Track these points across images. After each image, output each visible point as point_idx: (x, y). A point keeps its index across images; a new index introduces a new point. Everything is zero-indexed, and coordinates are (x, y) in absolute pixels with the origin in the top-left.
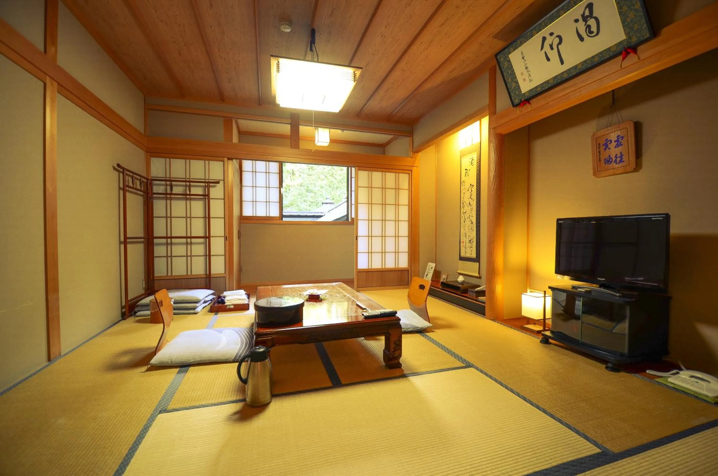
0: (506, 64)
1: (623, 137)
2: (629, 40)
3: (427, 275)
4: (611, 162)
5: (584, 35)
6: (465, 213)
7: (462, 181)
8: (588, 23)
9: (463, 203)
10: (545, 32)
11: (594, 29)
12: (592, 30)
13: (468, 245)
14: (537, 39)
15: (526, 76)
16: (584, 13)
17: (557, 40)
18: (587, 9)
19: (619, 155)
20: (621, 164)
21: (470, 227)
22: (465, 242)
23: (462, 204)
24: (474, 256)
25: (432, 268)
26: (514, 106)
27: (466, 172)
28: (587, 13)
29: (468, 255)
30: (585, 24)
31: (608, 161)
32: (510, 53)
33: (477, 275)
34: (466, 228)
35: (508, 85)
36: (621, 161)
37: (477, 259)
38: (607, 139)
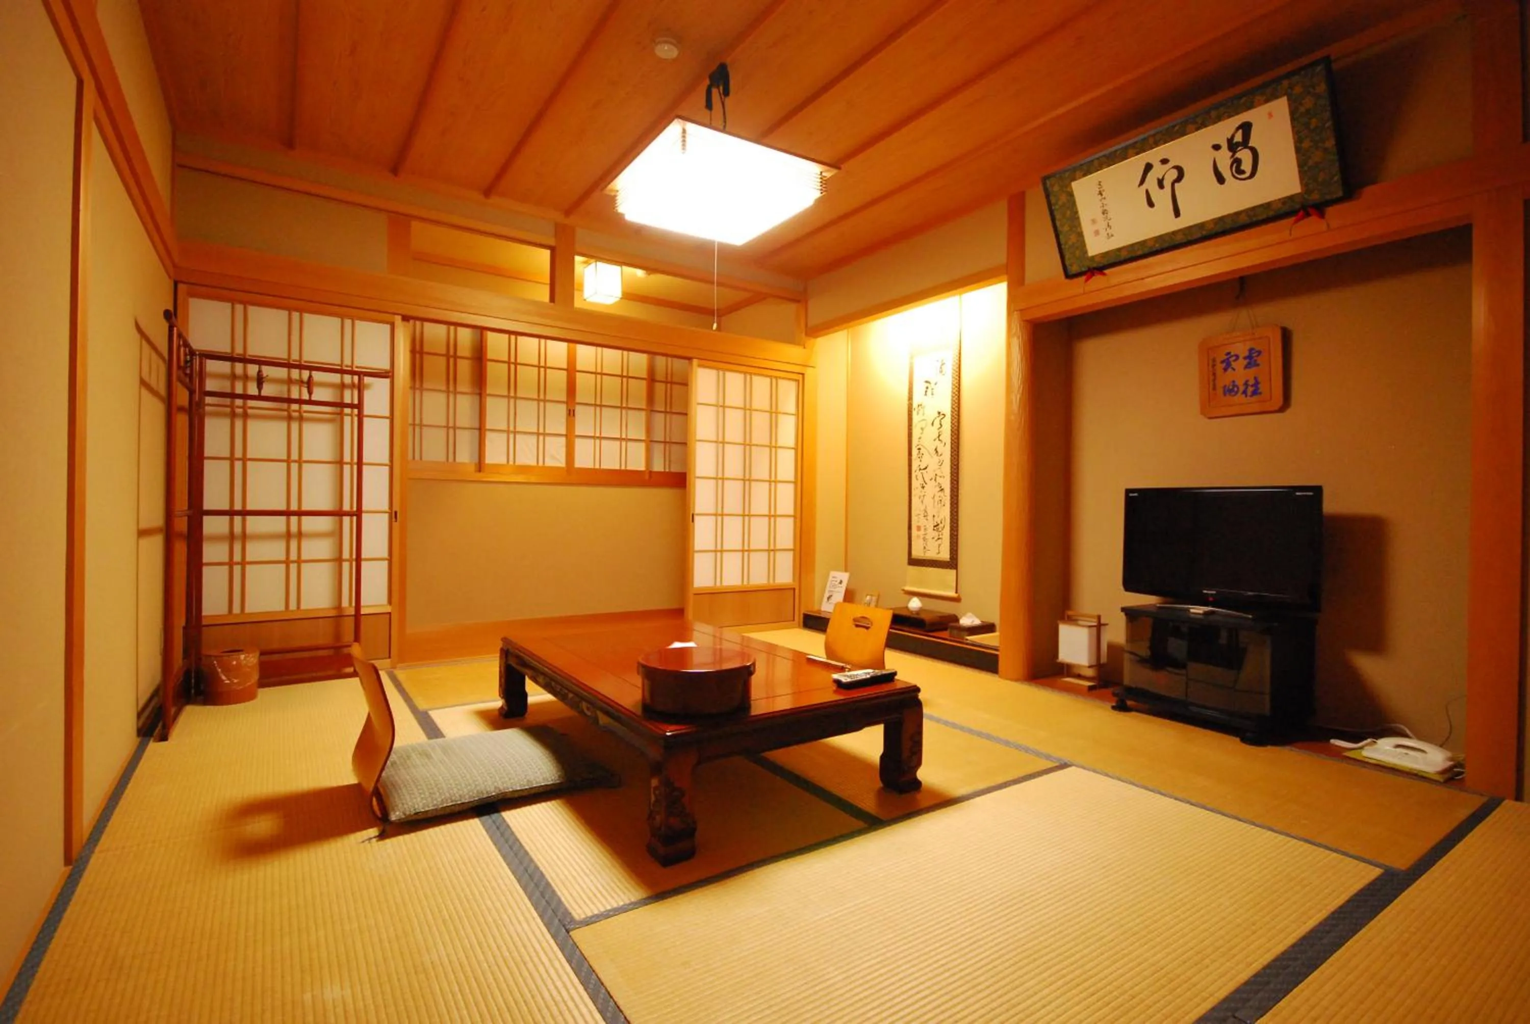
0: (1063, 198)
1: (1259, 353)
2: (1306, 196)
3: (829, 598)
4: (1237, 393)
5: (1226, 173)
6: (926, 468)
7: (915, 405)
8: (1238, 155)
9: (919, 449)
10: (1153, 155)
11: (1247, 166)
12: (1242, 168)
13: (931, 533)
14: (1135, 164)
15: (1101, 225)
16: (1233, 136)
17: (1174, 174)
18: (1240, 131)
19: (1252, 382)
20: (1255, 398)
21: (937, 499)
22: (922, 529)
23: (915, 452)
24: (945, 555)
25: (841, 581)
26: (1068, 276)
27: (927, 388)
28: (1238, 138)
29: (931, 555)
30: (1232, 156)
31: (1230, 390)
32: (1074, 179)
33: (952, 594)
34: (928, 500)
35: (1061, 237)
36: (1255, 393)
37: (952, 563)
38: (1228, 354)
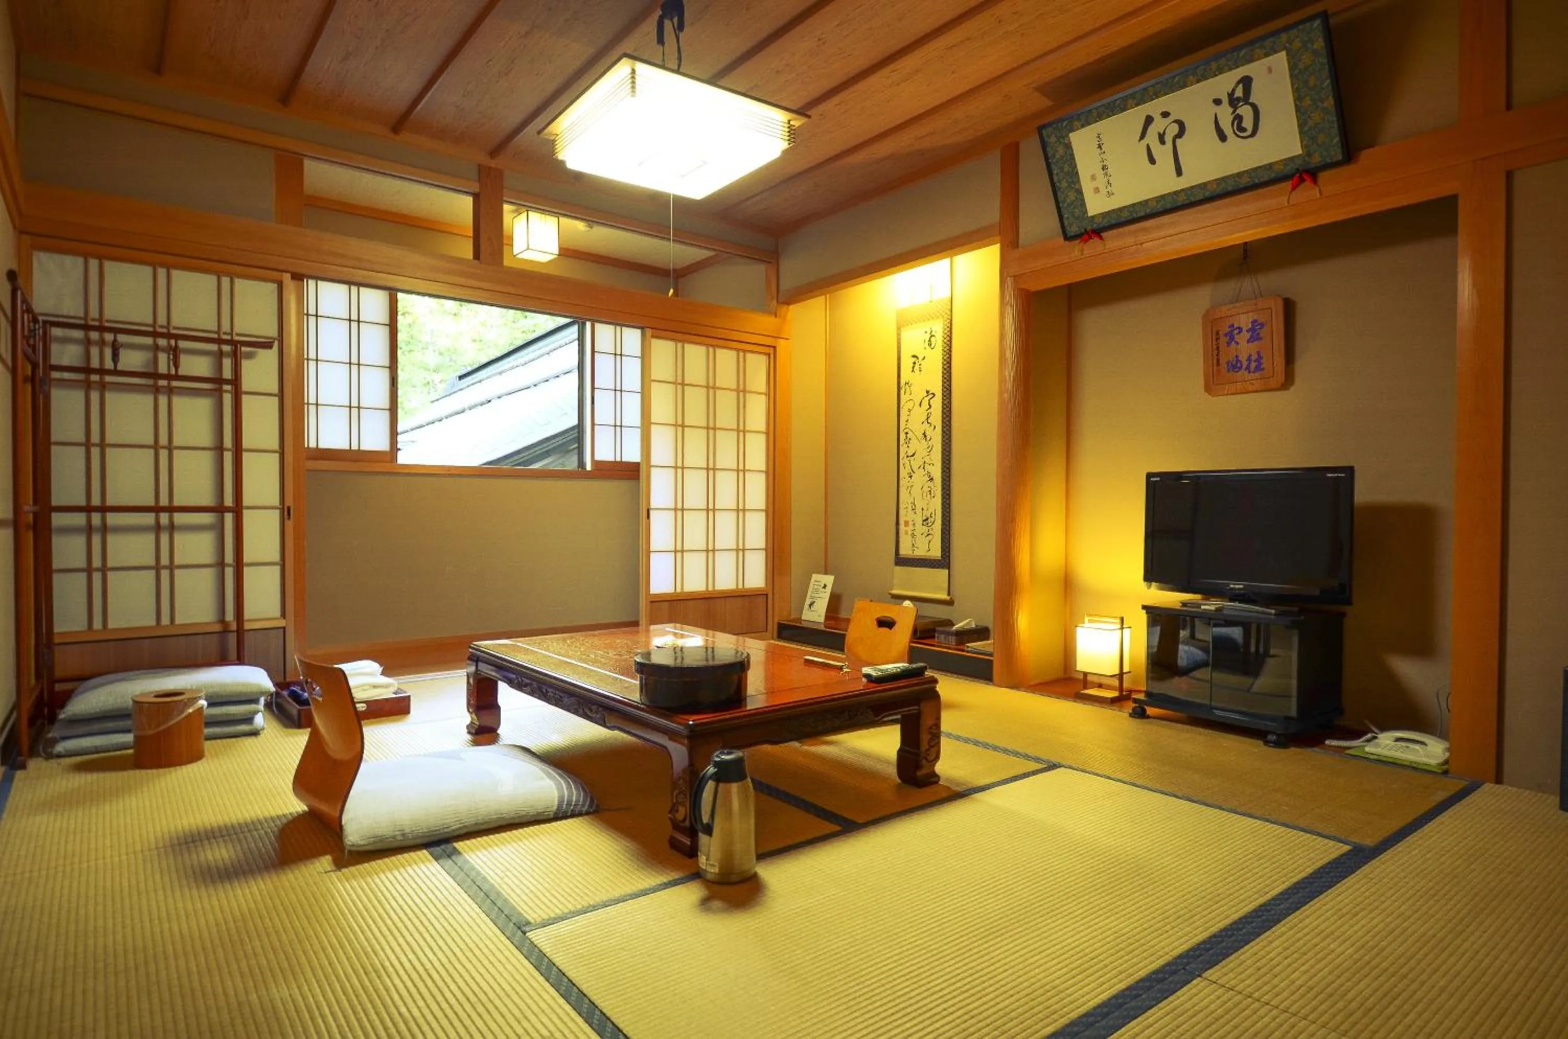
0: (1061, 151)
1: (1262, 325)
2: (1307, 158)
3: (811, 605)
4: (1240, 368)
5: (1228, 130)
6: (913, 455)
7: (903, 383)
8: (1239, 111)
9: (907, 433)
10: (1154, 107)
11: (1248, 123)
12: (1244, 125)
13: (920, 529)
14: (1134, 117)
15: (1101, 182)
16: (1233, 90)
17: (1175, 129)
18: (1241, 86)
19: (1254, 357)
20: (1257, 375)
21: (926, 489)
22: (911, 523)
23: (902, 436)
24: (936, 552)
25: (825, 586)
26: (1067, 238)
27: (914, 363)
28: (1239, 93)
29: (921, 552)
30: (1234, 112)
31: (1235, 366)
32: (1072, 130)
33: (944, 596)
34: (916, 491)
35: (1059, 194)
36: (1259, 368)
37: (944, 562)
38: (1233, 326)
